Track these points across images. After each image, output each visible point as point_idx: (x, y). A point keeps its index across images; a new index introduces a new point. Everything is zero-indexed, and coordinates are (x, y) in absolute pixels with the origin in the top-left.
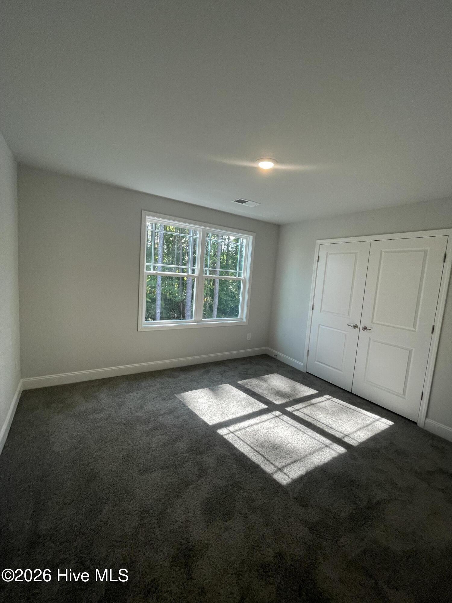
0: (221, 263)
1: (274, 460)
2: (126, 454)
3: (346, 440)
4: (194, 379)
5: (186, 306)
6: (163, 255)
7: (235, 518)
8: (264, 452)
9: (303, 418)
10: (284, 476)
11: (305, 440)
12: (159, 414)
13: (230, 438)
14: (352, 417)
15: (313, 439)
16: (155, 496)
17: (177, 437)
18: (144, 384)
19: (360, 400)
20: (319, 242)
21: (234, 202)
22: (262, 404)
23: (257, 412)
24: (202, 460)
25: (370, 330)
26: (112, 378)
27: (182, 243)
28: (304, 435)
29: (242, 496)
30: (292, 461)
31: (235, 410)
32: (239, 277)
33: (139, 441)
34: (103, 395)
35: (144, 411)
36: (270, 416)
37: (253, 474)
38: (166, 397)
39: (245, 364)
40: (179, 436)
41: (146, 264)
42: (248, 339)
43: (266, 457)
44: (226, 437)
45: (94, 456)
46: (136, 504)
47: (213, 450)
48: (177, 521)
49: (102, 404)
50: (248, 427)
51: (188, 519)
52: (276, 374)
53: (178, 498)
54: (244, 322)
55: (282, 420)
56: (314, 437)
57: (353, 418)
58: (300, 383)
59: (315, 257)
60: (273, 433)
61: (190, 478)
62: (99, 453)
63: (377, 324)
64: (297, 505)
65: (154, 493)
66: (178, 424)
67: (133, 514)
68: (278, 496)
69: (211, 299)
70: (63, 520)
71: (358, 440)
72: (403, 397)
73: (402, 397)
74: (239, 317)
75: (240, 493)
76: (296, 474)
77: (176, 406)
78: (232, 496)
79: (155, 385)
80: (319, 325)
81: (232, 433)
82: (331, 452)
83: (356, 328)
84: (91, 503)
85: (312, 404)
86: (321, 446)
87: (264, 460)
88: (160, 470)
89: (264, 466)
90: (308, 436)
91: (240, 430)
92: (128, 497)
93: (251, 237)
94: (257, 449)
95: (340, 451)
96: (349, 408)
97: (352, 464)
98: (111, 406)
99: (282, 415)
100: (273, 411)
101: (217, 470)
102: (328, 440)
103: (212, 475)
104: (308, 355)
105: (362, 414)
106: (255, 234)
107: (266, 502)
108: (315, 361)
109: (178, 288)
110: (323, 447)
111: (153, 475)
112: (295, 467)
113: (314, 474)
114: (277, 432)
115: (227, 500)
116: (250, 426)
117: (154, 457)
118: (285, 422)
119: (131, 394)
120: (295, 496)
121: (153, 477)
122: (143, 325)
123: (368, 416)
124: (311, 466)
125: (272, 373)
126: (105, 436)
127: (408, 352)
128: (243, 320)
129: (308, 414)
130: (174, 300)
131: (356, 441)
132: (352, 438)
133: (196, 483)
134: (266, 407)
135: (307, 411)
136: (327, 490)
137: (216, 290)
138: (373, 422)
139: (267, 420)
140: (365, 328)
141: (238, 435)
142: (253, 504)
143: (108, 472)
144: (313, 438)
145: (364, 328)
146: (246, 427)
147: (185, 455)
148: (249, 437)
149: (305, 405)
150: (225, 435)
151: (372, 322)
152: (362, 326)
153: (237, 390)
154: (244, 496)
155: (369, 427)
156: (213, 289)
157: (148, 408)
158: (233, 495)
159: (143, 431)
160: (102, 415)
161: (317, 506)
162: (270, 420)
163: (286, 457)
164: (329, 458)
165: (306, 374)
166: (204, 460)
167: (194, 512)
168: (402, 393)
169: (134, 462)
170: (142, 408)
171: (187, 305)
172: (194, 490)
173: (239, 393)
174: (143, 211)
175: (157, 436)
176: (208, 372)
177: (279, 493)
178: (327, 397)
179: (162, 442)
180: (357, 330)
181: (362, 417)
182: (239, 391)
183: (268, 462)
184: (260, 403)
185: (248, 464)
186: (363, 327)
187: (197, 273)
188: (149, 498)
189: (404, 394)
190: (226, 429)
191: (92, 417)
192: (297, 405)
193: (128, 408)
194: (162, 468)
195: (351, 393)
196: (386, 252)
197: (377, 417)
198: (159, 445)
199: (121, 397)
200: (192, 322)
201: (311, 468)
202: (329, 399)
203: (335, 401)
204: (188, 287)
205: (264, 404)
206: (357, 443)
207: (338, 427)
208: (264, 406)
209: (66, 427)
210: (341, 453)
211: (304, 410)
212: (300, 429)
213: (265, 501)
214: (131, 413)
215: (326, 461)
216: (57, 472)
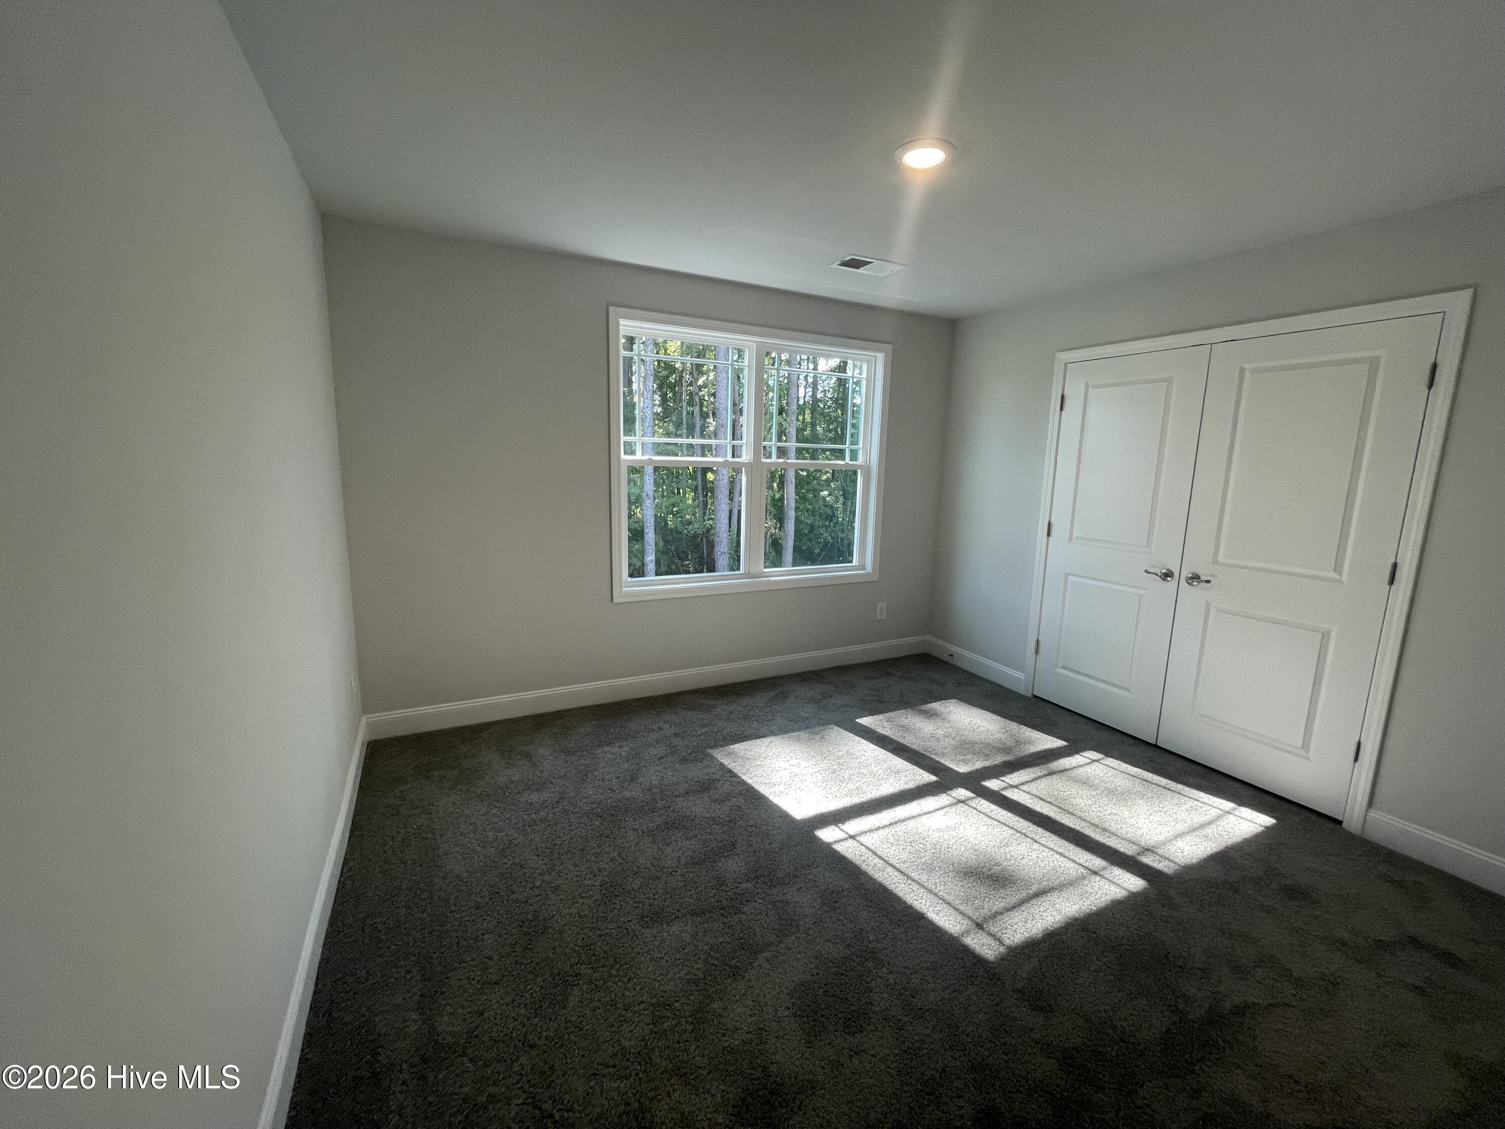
0: (799, 431)
1: (961, 902)
2: (607, 879)
3: (1147, 860)
4: (752, 713)
5: (716, 544)
6: (654, 420)
7: (874, 1028)
8: (936, 883)
9: (1029, 805)
10: (987, 940)
11: (1038, 857)
12: (676, 793)
13: (846, 849)
14: (1161, 806)
15: (1058, 856)
16: (682, 974)
17: (722, 844)
18: (634, 725)
19: (1180, 764)
20: (1064, 356)
21: (835, 266)
22: (921, 771)
23: (911, 790)
24: (785, 898)
25: (1208, 582)
26: (559, 712)
27: (700, 388)
28: (1034, 847)
29: (888, 980)
30: (1007, 906)
31: (856, 785)
32: (851, 460)
33: (635, 852)
34: (543, 752)
35: (639, 785)
36: (943, 799)
37: (909, 934)
38: (689, 754)
39: (872, 678)
40: (725, 842)
41: (623, 439)
42: (878, 617)
43: (939, 894)
44: (838, 847)
45: (538, 883)
46: (641, 989)
47: (810, 877)
48: (737, 1029)
49: (542, 772)
50: (891, 824)
51: (761, 1026)
52: (953, 701)
53: (735, 979)
54: (868, 575)
55: (976, 809)
56: (1061, 850)
57: (1163, 808)
58: (1017, 722)
59: (1053, 398)
60: (954, 841)
61: (758, 936)
62: (547, 878)
63: (1230, 565)
64: (1025, 1007)
65: (681, 967)
66: (723, 816)
67: (636, 1009)
68: (976, 985)
69: (776, 525)
70: (486, 1015)
71: (1178, 861)
72: (1304, 754)
73: (1300, 756)
74: (855, 562)
75: (881, 974)
76: (1019, 936)
77: (715, 777)
78: (863, 980)
79: (660, 729)
80: (1067, 575)
81: (852, 837)
82: (1107, 887)
83: (1169, 579)
84: (542, 983)
85: (1051, 773)
86: (1079, 872)
87: (936, 900)
88: (688, 917)
89: (938, 914)
90: (1044, 848)
91: (871, 831)
92: (621, 973)
93: (881, 357)
94: (916, 877)
95: (1132, 886)
96: (1152, 783)
97: (1164, 916)
98: (565, 775)
99: (973, 798)
100: (951, 789)
101: (821, 921)
102: (1099, 859)
103: (811, 932)
104: (1037, 652)
105: (1187, 799)
106: (890, 347)
107: (947, 996)
108: (1056, 668)
109: (694, 500)
110: (1084, 875)
111: (676, 928)
112: (1016, 920)
113: (1064, 937)
114: (964, 839)
115: (850, 988)
116: (896, 823)
117: (673, 889)
118: (983, 816)
119: (606, 749)
120: (1019, 986)
121: (674, 932)
122: (624, 587)
123: (1203, 803)
124: (1057, 920)
125: (944, 699)
126: (558, 841)
127: (1320, 635)
128: (864, 569)
129: (1042, 796)
130: (686, 529)
131: (1173, 862)
132: (1161, 856)
133: (775, 948)
134: (933, 778)
135: (1043, 786)
136: (1101, 975)
137: (788, 500)
138: (1219, 818)
139: (939, 809)
140: (1195, 578)
141: (869, 845)
142: (915, 1000)
143: (572, 919)
144: (1058, 853)
145: (1192, 578)
146: (887, 826)
147: (744, 886)
148: (894, 848)
149: (1032, 776)
150: (836, 842)
151: (1215, 561)
152: (1186, 573)
153: (857, 738)
154: (891, 981)
155: (1208, 831)
156: (782, 499)
157: (648, 780)
158: (864, 978)
159: (643, 832)
160: (545, 795)
161: (1077, 1011)
162: (945, 810)
163: (991, 896)
164: (1101, 902)
165: (1034, 699)
166: (788, 897)
167: (776, 1011)
168: (1300, 746)
169: (629, 899)
170: (633, 779)
171: (718, 540)
172: (771, 964)
173: (864, 747)
174: (611, 308)
175: (674, 843)
176: (783, 697)
177: (977, 977)
178: (1091, 757)
179: (688, 856)
180: (1172, 584)
181: (1188, 806)
182: (863, 741)
183: (946, 906)
184: (917, 769)
185: (897, 909)
186: (1190, 575)
187: (746, 456)
188: (670, 976)
189: (1306, 745)
190: (836, 828)
191: (523, 800)
192: (1012, 776)
193: (603, 780)
194: (693, 914)
195: (1156, 746)
196: (1254, 371)
197: (1228, 805)
198: (682, 862)
199: (584, 755)
200: (740, 576)
201: (1057, 923)
202: (1097, 761)
203: (1112, 765)
204: (719, 497)
205: (929, 772)
206: (1177, 867)
207: (1124, 830)
208: (930, 778)
209: (470, 822)
210: (1134, 890)
211: (1033, 788)
212: (1024, 831)
213: (942, 994)
214: (609, 791)
215: (1095, 908)
216: (463, 914)
